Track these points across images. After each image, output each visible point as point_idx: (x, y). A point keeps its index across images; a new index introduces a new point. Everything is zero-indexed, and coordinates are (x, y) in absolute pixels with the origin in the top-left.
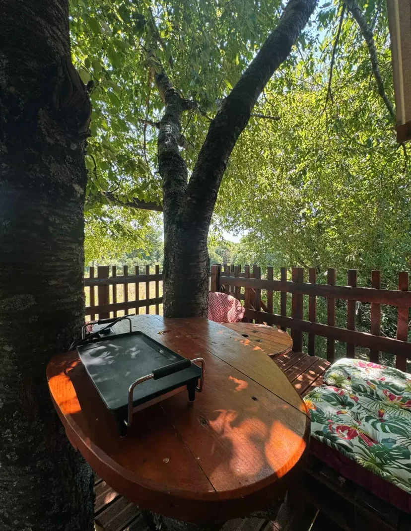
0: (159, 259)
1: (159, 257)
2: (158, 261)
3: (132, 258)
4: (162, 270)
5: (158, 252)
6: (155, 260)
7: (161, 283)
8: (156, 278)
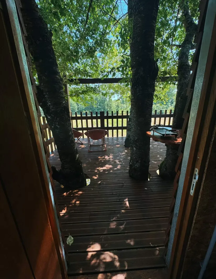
0: (173, 105)
1: (172, 103)
2: (171, 106)
3: (156, 104)
4: (173, 111)
5: (172, 100)
6: (170, 105)
7: (172, 118)
8: (170, 116)
